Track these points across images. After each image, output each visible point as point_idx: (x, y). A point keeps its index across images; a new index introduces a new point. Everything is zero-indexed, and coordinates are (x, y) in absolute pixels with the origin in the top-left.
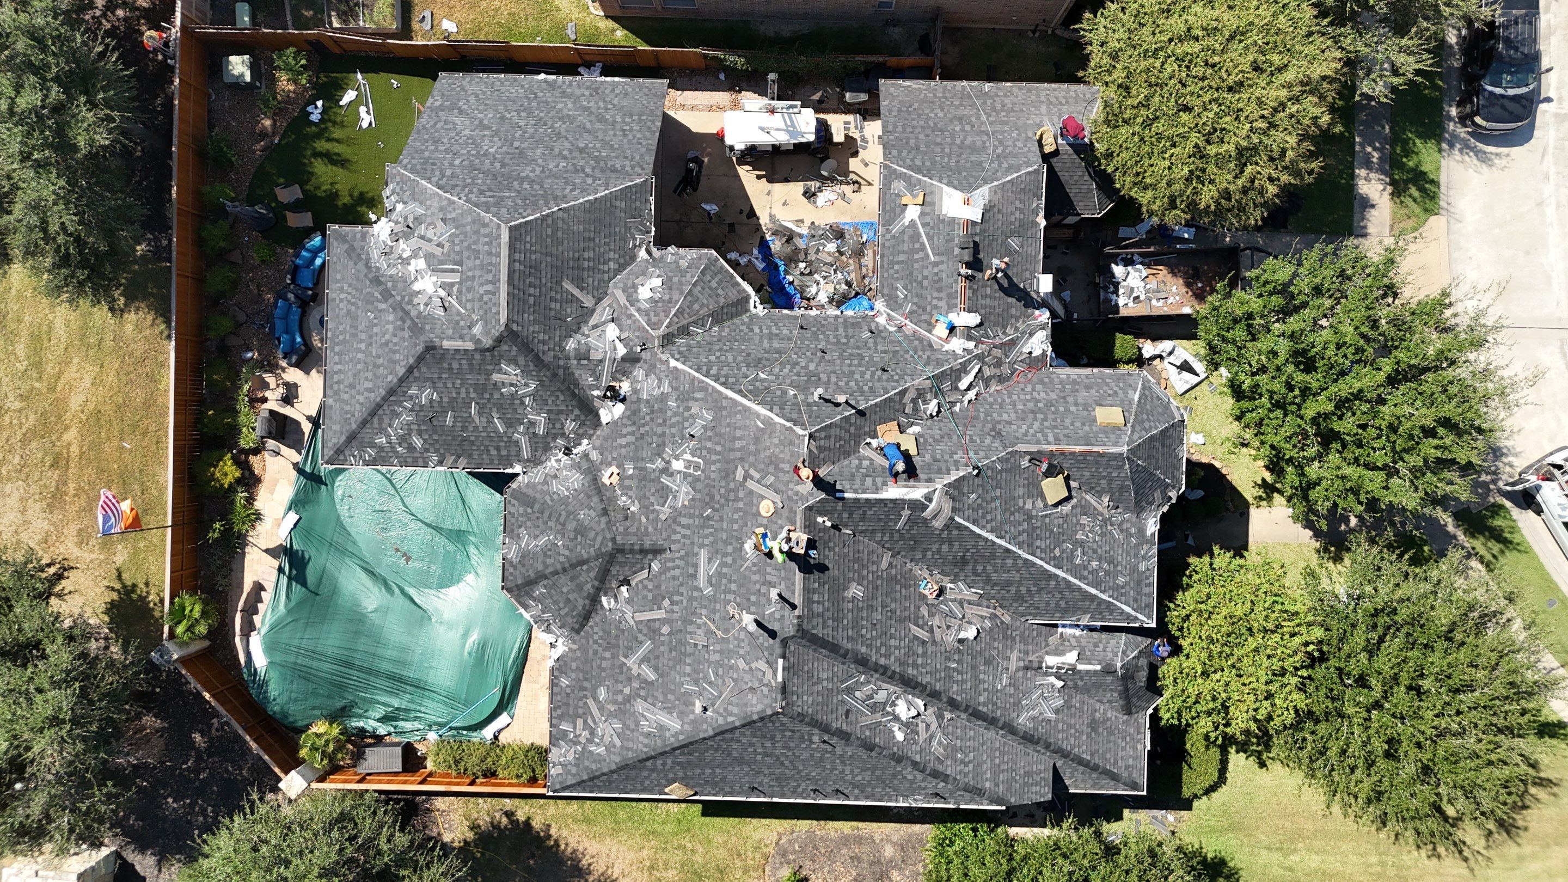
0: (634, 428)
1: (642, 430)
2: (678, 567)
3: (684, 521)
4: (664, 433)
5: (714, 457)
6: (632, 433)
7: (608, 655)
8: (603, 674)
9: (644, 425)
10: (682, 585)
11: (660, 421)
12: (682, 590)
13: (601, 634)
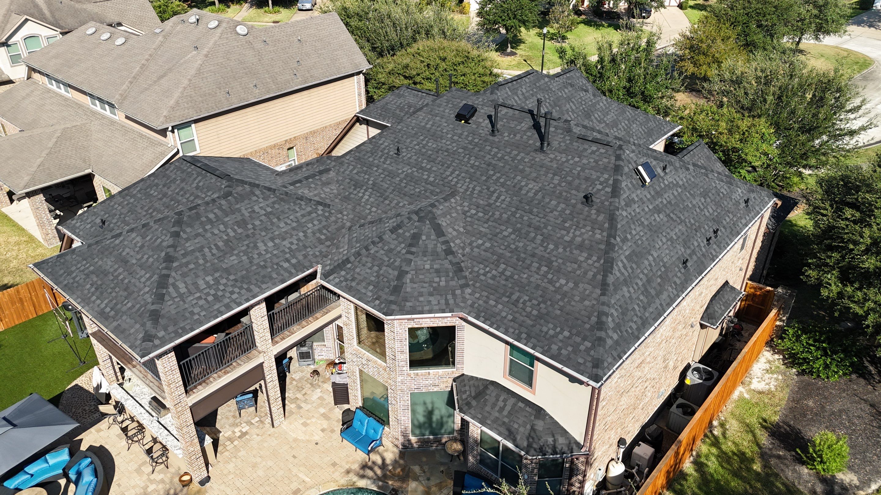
0: (365, 188)
1: (371, 182)
2: (475, 186)
3: (448, 173)
4: (384, 170)
5: (424, 142)
6: (366, 191)
7: (503, 266)
8: (516, 277)
9: (369, 180)
10: (488, 189)
11: (375, 169)
12: (492, 189)
13: (482, 266)
